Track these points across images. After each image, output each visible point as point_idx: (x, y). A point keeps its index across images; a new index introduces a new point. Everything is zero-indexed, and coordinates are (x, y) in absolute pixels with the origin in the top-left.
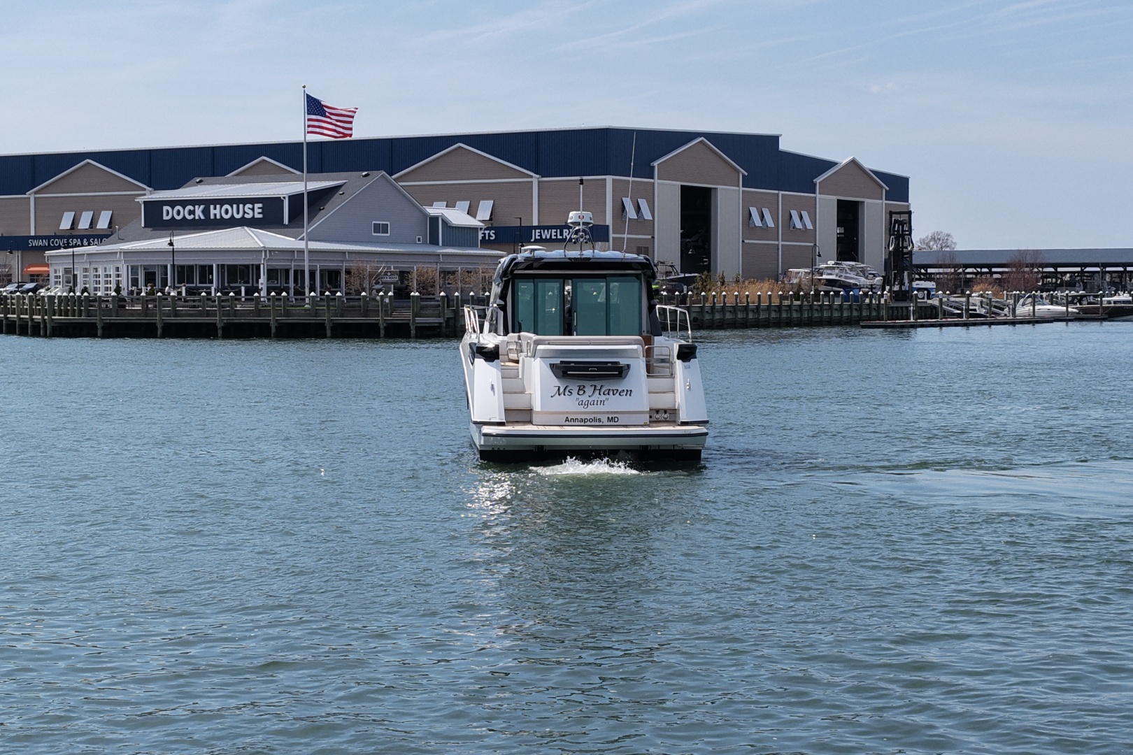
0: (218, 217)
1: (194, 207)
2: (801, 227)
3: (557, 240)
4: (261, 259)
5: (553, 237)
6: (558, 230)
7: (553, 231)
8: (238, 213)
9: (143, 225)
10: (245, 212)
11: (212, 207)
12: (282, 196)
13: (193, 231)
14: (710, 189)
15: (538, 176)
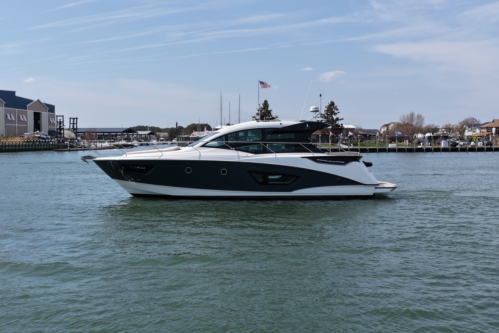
2: (23, 120)
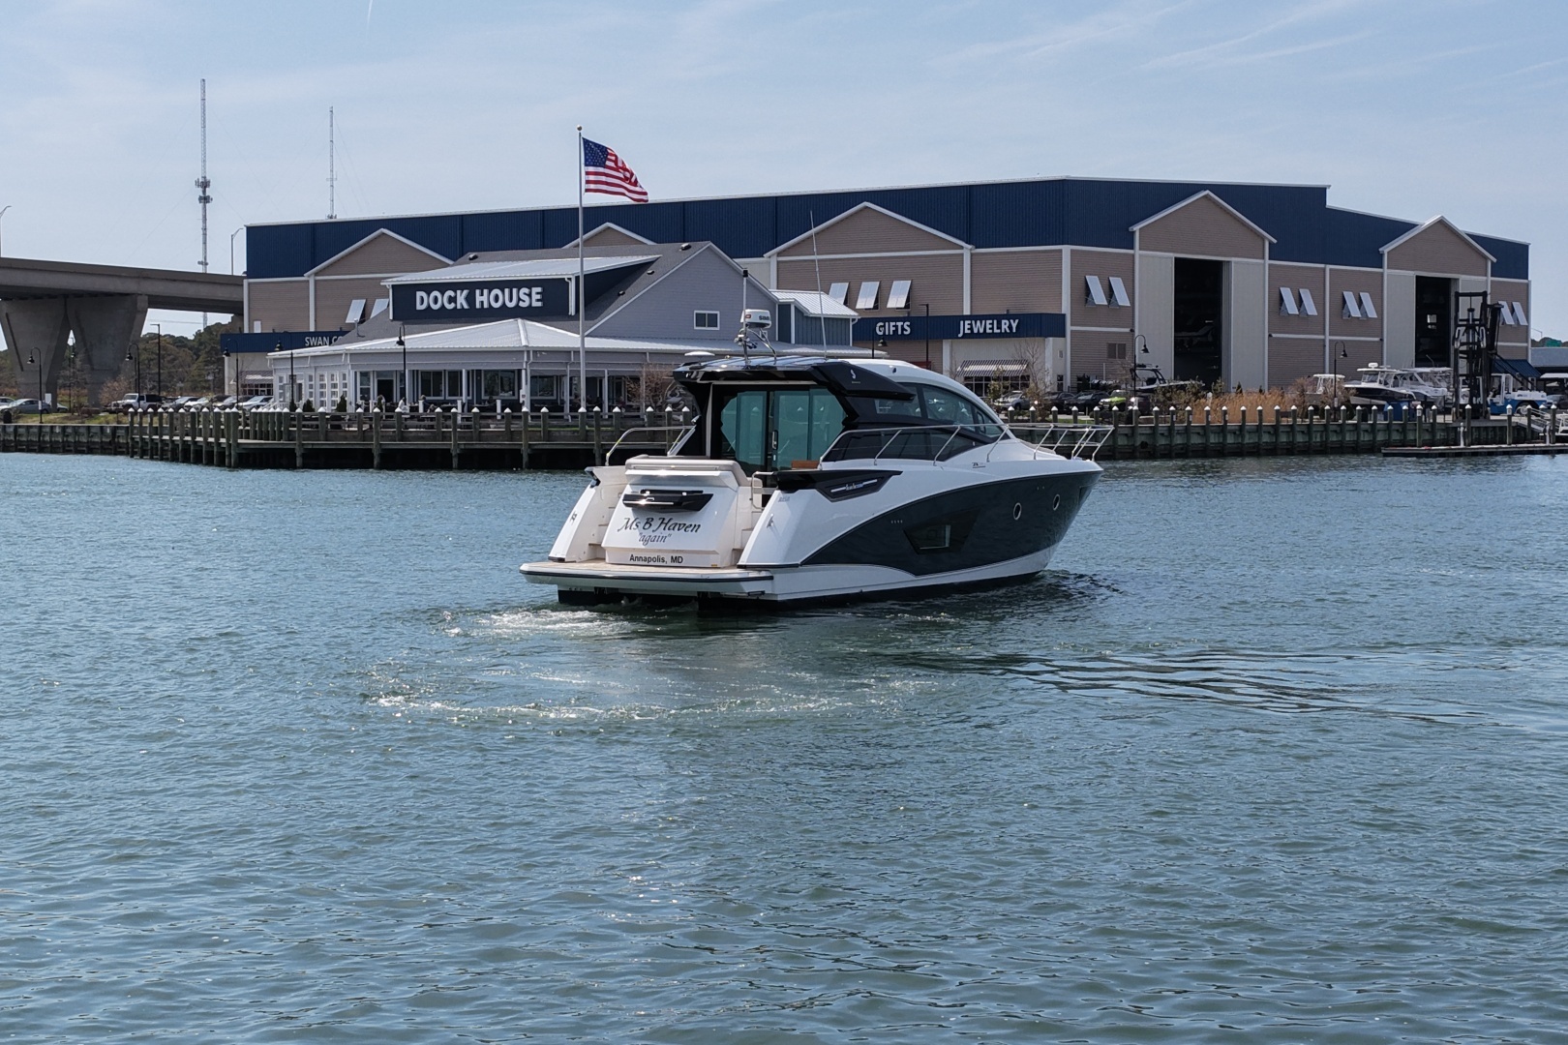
0: (486, 306)
1: (456, 292)
2: (1360, 317)
3: (993, 335)
4: (522, 364)
5: (988, 331)
6: (995, 322)
7: (988, 322)
8: (511, 300)
9: (391, 318)
10: (519, 299)
11: (478, 292)
12: (566, 277)
13: (453, 325)
14: (1220, 263)
15: (970, 247)
